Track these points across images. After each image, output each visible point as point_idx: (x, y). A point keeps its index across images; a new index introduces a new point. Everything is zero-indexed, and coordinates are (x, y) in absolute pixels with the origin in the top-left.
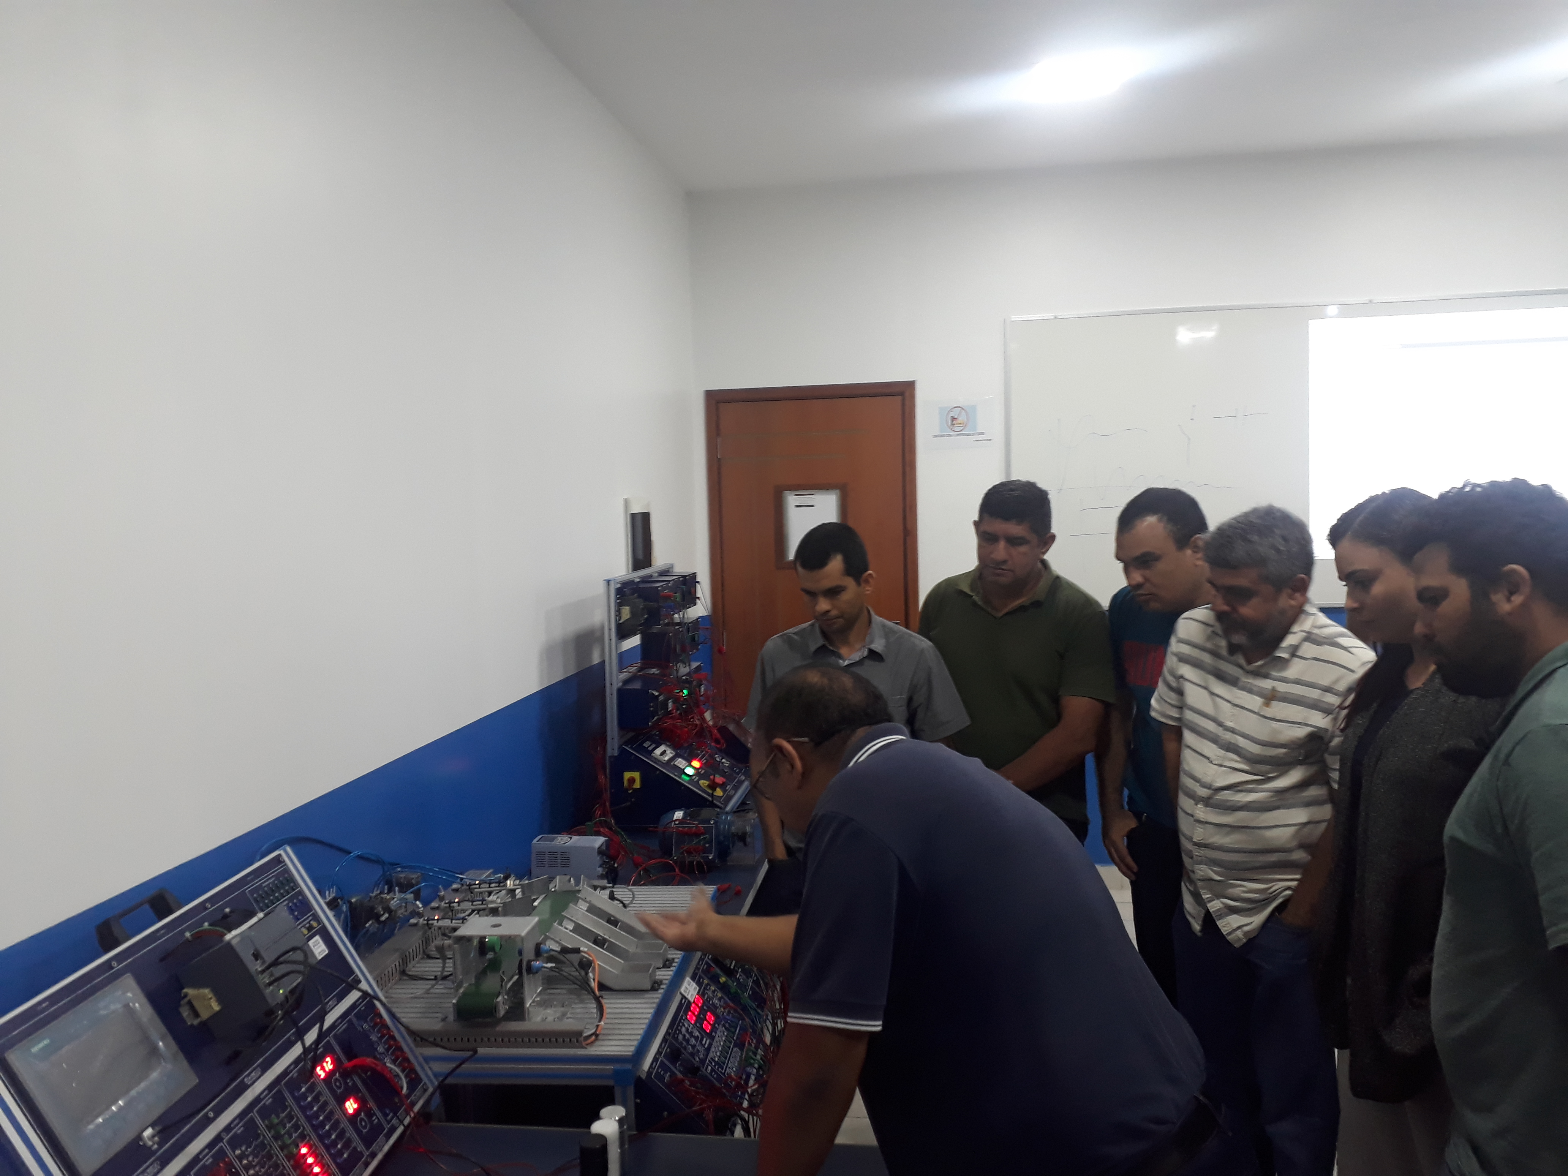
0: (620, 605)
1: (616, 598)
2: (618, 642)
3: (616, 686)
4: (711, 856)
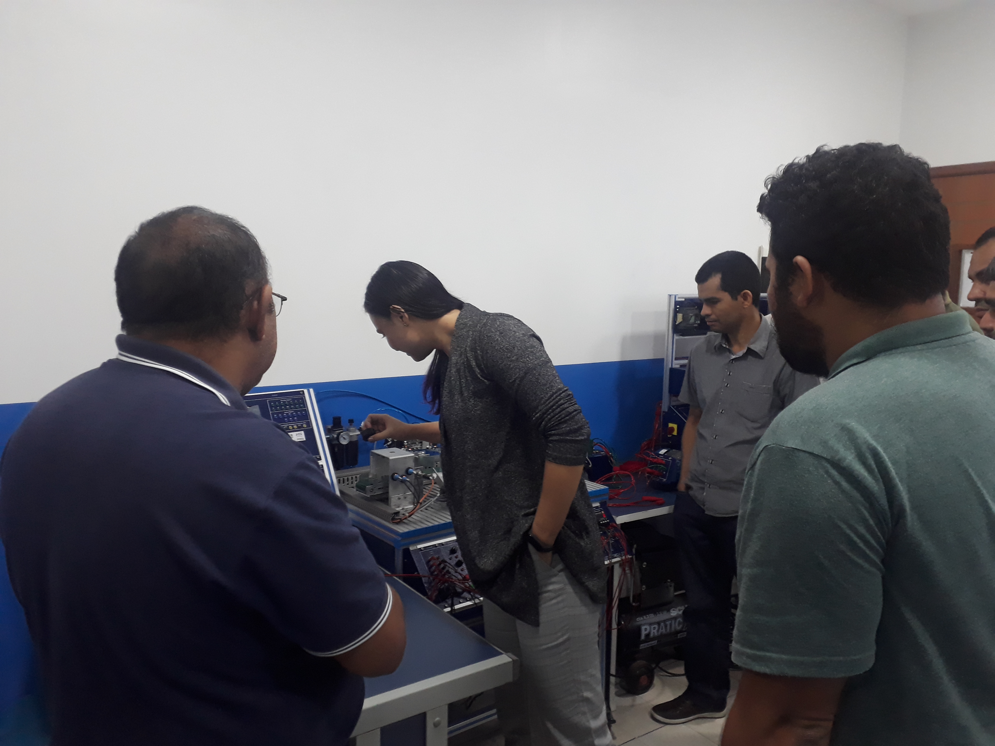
0: (676, 313)
1: (676, 308)
2: (676, 337)
3: (670, 366)
4: (665, 480)
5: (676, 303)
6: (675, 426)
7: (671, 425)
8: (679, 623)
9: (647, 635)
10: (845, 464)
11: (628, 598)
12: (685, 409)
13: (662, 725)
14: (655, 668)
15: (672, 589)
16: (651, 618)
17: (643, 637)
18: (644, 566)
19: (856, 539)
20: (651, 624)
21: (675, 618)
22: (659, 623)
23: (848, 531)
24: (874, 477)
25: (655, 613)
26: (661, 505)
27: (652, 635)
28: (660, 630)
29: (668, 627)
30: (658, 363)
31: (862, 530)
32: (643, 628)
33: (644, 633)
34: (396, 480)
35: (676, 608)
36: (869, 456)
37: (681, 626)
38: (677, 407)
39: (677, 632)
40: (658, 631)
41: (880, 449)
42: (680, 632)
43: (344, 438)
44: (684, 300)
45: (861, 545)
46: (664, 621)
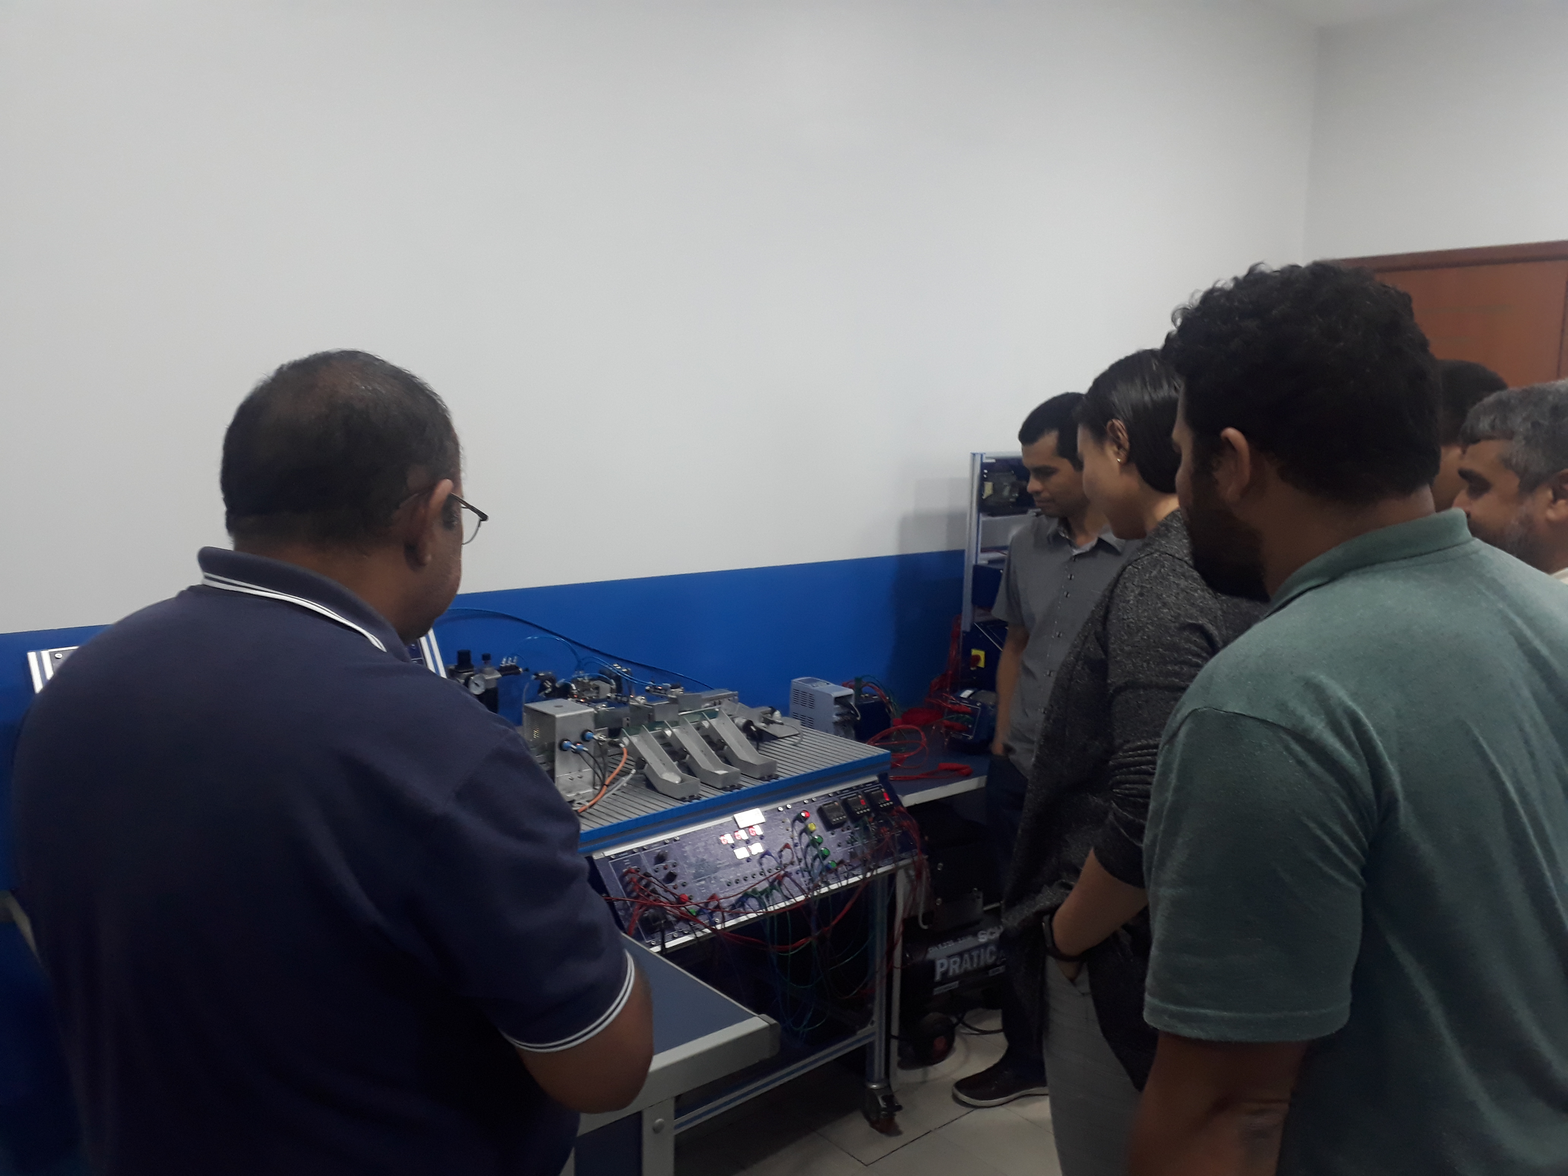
0: (982, 480)
1: (982, 473)
2: (983, 518)
3: (974, 562)
4: (971, 737)
5: (984, 466)
6: (981, 654)
7: (974, 652)
8: (991, 953)
9: (945, 974)
10: (1313, 736)
11: (916, 918)
12: (999, 628)
13: (970, 1109)
14: (957, 1024)
15: (980, 901)
16: (951, 947)
17: (938, 977)
18: (939, 869)
19: (1329, 842)
20: (949, 957)
21: (985, 945)
22: (961, 954)
23: (1319, 832)
24: (1355, 754)
25: (955, 940)
26: (968, 776)
27: (951, 973)
28: (964, 966)
29: (975, 960)
30: (954, 557)
31: (1338, 830)
32: (938, 963)
33: (939, 970)
34: (566, 751)
35: (986, 930)
36: (1346, 724)
37: (994, 958)
38: (984, 625)
39: (988, 968)
40: (960, 966)
41: (1361, 714)
42: (994, 965)
43: (476, 684)
44: (993, 461)
45: (1336, 850)
46: (969, 951)
